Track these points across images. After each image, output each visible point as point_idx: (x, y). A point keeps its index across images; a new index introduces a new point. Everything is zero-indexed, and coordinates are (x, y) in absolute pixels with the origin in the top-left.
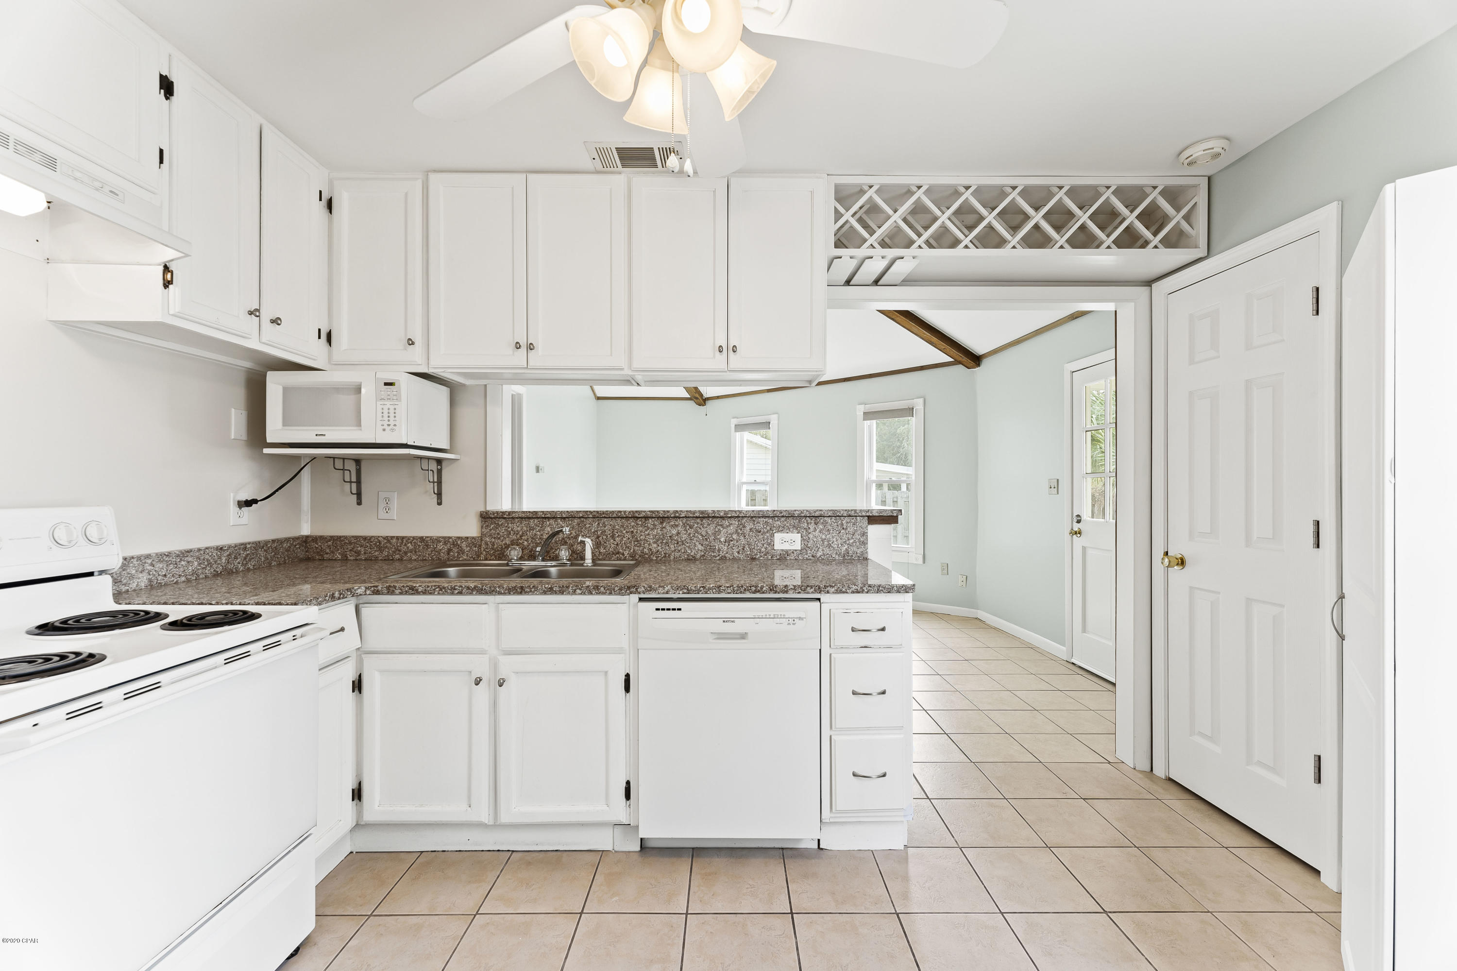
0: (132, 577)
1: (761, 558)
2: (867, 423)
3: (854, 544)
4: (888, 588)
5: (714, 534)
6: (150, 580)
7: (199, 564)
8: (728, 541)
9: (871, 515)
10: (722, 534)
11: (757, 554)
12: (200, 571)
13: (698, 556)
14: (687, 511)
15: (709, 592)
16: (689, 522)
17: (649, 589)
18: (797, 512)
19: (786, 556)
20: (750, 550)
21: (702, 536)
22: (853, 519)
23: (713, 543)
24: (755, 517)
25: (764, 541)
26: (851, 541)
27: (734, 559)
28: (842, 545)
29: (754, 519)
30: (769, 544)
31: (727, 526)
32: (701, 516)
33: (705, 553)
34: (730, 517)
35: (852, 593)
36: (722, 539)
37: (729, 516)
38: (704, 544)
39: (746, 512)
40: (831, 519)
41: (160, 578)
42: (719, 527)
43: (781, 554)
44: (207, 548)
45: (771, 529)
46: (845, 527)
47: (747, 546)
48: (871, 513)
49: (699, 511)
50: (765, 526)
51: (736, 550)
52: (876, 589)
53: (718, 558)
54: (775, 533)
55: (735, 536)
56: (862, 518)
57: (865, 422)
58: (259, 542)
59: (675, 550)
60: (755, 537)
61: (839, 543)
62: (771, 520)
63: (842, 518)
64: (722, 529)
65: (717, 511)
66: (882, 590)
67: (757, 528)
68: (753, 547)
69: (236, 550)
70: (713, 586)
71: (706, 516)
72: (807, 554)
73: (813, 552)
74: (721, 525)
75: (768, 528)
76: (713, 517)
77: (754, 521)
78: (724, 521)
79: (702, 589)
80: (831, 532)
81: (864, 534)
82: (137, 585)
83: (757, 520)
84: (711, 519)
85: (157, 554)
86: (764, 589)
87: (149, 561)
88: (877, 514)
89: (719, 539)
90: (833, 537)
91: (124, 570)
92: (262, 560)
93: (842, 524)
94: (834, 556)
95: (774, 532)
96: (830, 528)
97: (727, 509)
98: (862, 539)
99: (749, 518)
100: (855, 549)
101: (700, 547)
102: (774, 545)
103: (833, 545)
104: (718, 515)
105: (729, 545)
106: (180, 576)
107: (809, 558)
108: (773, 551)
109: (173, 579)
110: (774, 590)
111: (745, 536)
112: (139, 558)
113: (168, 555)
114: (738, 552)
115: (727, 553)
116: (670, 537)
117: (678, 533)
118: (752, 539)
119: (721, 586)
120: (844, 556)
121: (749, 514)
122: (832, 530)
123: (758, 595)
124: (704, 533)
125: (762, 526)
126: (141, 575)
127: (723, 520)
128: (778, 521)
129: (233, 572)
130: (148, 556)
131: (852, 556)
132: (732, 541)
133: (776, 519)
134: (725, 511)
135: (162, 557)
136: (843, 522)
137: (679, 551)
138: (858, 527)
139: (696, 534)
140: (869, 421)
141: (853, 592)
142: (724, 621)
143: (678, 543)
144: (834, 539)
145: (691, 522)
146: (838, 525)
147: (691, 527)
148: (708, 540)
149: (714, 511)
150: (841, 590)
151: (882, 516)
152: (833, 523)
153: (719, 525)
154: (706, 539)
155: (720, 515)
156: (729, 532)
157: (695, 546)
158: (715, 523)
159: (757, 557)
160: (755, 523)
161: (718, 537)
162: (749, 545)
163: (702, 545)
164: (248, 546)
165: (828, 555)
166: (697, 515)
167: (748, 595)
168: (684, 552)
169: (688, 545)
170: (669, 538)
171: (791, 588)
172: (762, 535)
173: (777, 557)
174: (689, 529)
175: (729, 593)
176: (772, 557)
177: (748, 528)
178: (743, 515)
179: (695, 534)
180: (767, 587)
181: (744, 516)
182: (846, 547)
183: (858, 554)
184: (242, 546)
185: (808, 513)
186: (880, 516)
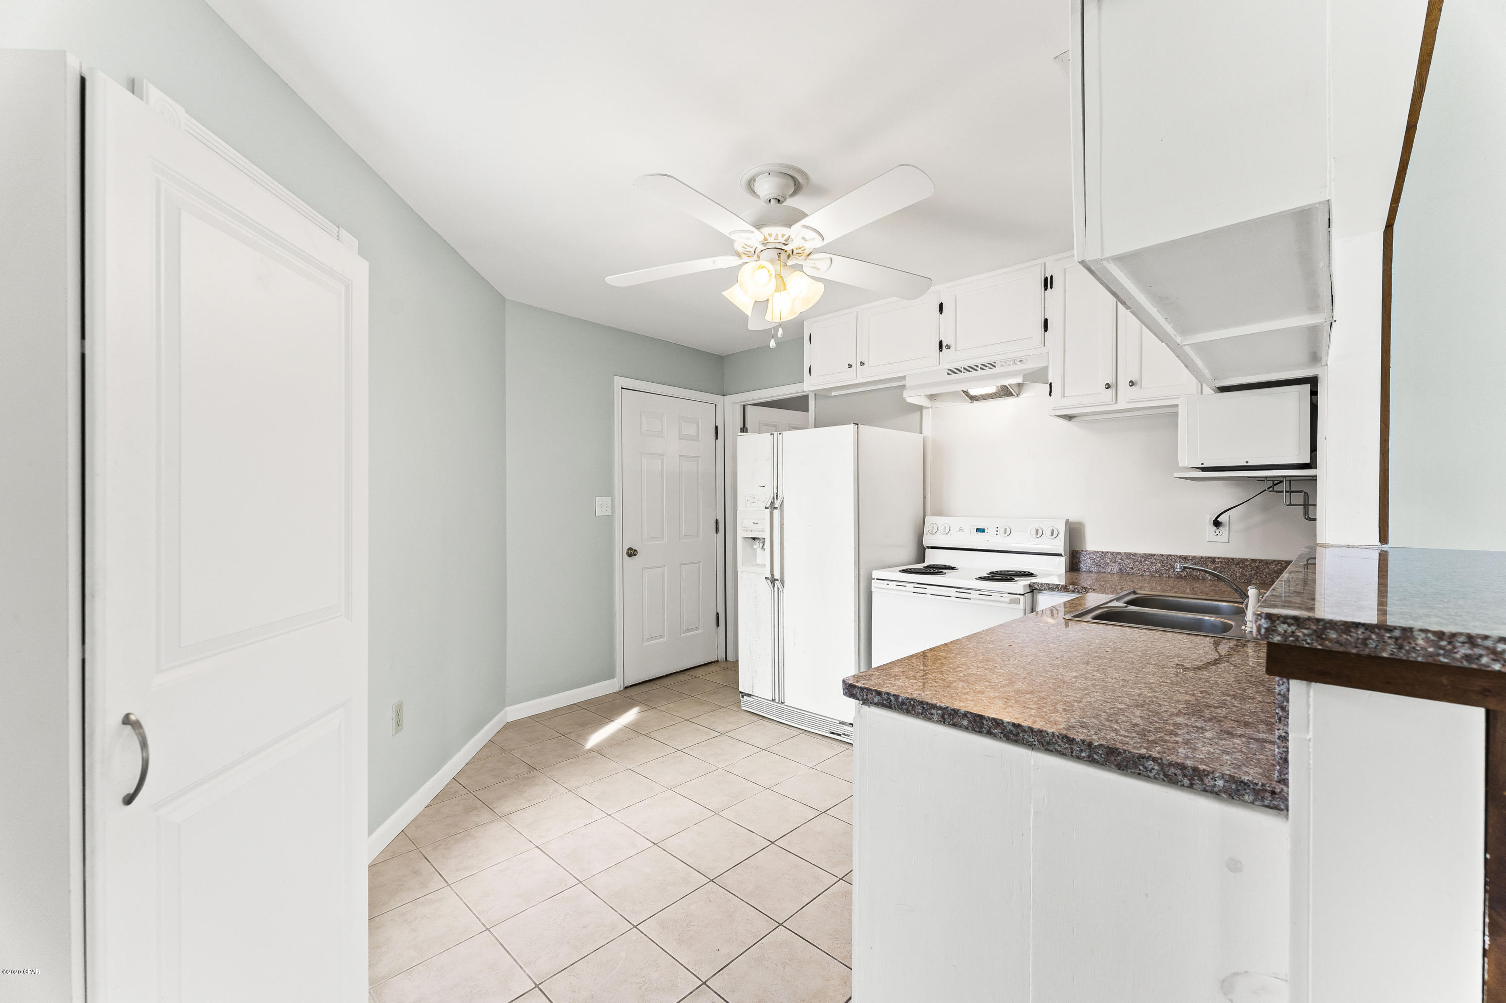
0: (1107, 564)
6: (1120, 569)
7: (1163, 566)
12: (1164, 571)
41: (1128, 569)
44: (1169, 555)
58: (1233, 559)
69: (1203, 561)
82: (1111, 570)
85: (1125, 553)
87: (1120, 557)
91: (1102, 559)
92: (1238, 575)
106: (1145, 571)
109: (1138, 572)
112: (1112, 553)
113: (1135, 555)
126: (1113, 565)
129: (1199, 579)
130: (1119, 553)
135: (1129, 555)
164: (1217, 560)
184: (1210, 559)
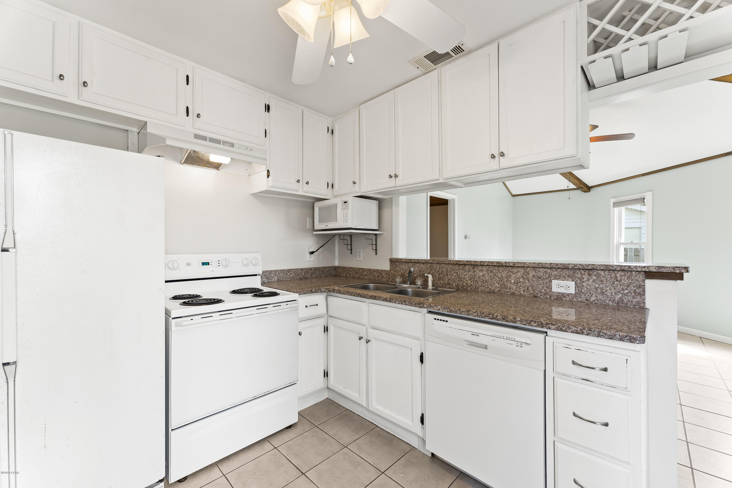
0: (272, 277)
1: (541, 297)
3: (629, 294)
4: (610, 335)
5: (507, 277)
6: (278, 279)
7: (295, 275)
8: (516, 283)
9: (648, 270)
10: (512, 278)
11: (538, 294)
12: (295, 277)
13: (496, 291)
14: (488, 262)
15: (462, 314)
16: (490, 269)
17: (429, 306)
18: (571, 265)
19: (562, 297)
20: (533, 290)
21: (499, 278)
22: (628, 273)
23: (506, 283)
24: (536, 267)
25: (543, 284)
26: (626, 291)
27: (521, 295)
28: (616, 294)
29: (536, 269)
30: (548, 287)
31: (516, 273)
32: (497, 265)
33: (501, 289)
34: (518, 267)
35: (571, 332)
36: (512, 281)
37: (517, 266)
38: (500, 283)
39: (529, 264)
40: (604, 272)
41: (281, 278)
42: (510, 273)
43: (557, 296)
44: (297, 269)
45: (549, 276)
46: (619, 279)
47: (530, 287)
48: (648, 269)
49: (496, 262)
50: (544, 274)
51: (522, 289)
52: (597, 334)
53: (509, 293)
54: (553, 279)
55: (521, 280)
56: (637, 273)
58: (317, 268)
59: (482, 286)
60: (537, 281)
61: (613, 292)
62: (549, 271)
63: (616, 272)
64: (512, 274)
65: (508, 262)
67: (538, 275)
68: (535, 288)
69: (308, 270)
70: (465, 310)
71: (501, 265)
72: (581, 298)
73: (587, 297)
74: (511, 272)
75: (547, 276)
76: (505, 266)
77: (536, 270)
78: (514, 269)
79: (458, 311)
80: (605, 282)
81: (642, 287)
82: (274, 280)
83: (538, 270)
84: (504, 267)
85: (280, 270)
86: (499, 317)
87: (278, 272)
88: (654, 270)
89: (510, 281)
90: (606, 287)
91: (270, 275)
92: (318, 275)
93: (616, 277)
94: (608, 302)
95: (552, 279)
96: (603, 279)
97: (515, 261)
98: (637, 291)
99: (532, 268)
100: (631, 298)
101: (497, 285)
102: (551, 288)
103: (606, 293)
104: (508, 265)
105: (517, 285)
106: (288, 278)
107: (583, 301)
108: (551, 293)
109: (285, 279)
110: (505, 319)
111: (529, 281)
112: (274, 271)
113: (284, 270)
114: (524, 291)
115: (516, 291)
116: (478, 277)
117: (483, 275)
118: (534, 283)
119: (469, 311)
120: (618, 303)
121: (531, 265)
122: (605, 281)
123: (494, 321)
124: (500, 276)
125: (542, 274)
126: (275, 277)
127: (513, 268)
128: (555, 271)
129: (306, 278)
130: (277, 271)
131: (627, 304)
132: (519, 283)
133: (554, 269)
134: (514, 262)
135: (282, 271)
136: (617, 275)
137: (484, 286)
138: (634, 280)
139: (495, 277)
142: (472, 334)
143: (483, 281)
144: (608, 289)
145: (492, 269)
146: (611, 278)
147: (491, 272)
148: (503, 281)
149: (506, 262)
150: (561, 329)
151: (661, 272)
152: (606, 276)
153: (510, 272)
154: (501, 280)
155: (510, 265)
156: (517, 277)
157: (494, 284)
158: (507, 270)
159: (538, 295)
160: (537, 271)
161: (509, 279)
162: (532, 287)
163: (499, 284)
164: (312, 269)
165: (601, 301)
166: (495, 264)
167: (487, 319)
168: (487, 287)
169: (489, 283)
170: (478, 278)
171: (519, 320)
172: (542, 280)
173: (554, 297)
174: (490, 273)
175: (475, 316)
176: (550, 297)
177: (531, 275)
178: (526, 266)
179: (494, 276)
180: (501, 317)
181: (527, 266)
182: (620, 296)
183: (634, 303)
184: (310, 269)
185: (581, 266)
186: (658, 272)
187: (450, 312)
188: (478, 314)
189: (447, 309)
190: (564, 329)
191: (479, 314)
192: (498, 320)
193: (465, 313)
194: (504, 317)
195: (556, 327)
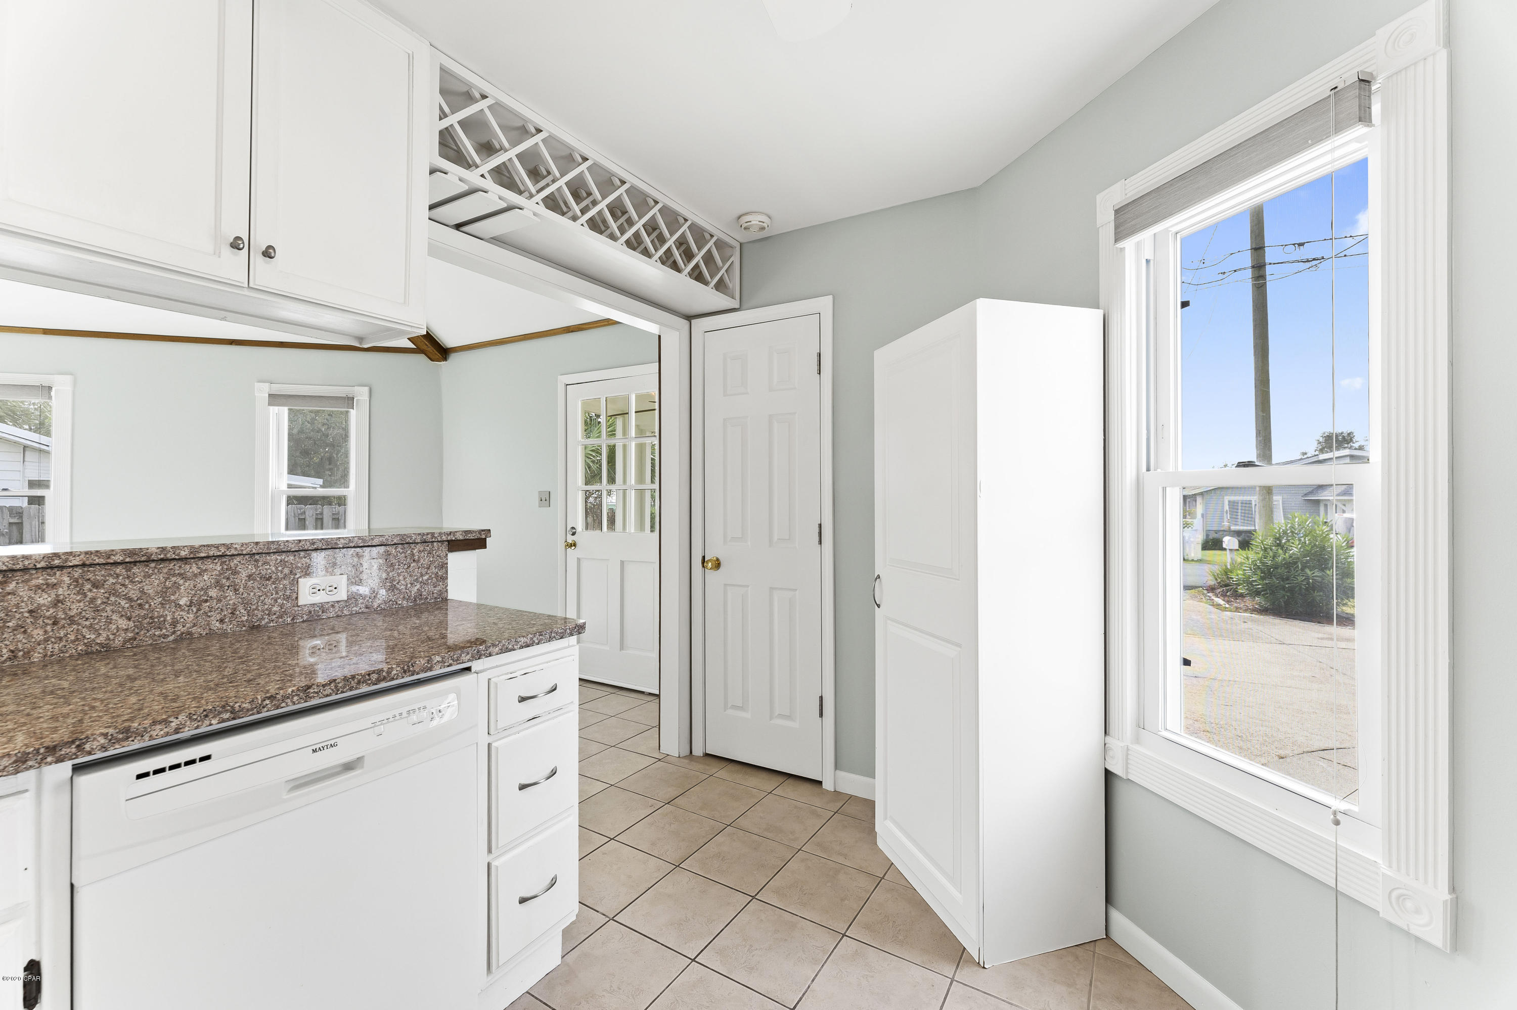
1: (272, 624)
2: (274, 410)
3: (429, 581)
4: (561, 633)
5: (164, 593)
8: (196, 604)
9: (454, 539)
10: (181, 591)
11: (263, 619)
13: (118, 642)
14: (86, 553)
15: (283, 705)
16: (90, 576)
17: (121, 736)
18: (342, 541)
19: (320, 613)
20: (248, 612)
21: (130, 600)
22: (428, 546)
23: (159, 610)
24: (258, 554)
25: (277, 593)
26: (425, 578)
27: (211, 634)
28: (412, 584)
29: (257, 557)
30: (288, 598)
31: (195, 575)
32: (128, 560)
33: (138, 633)
34: (202, 558)
35: (520, 648)
36: (182, 602)
37: (202, 555)
38: (134, 615)
39: (242, 546)
40: (396, 549)
42: (174, 579)
43: (310, 612)
45: (291, 572)
46: (416, 558)
47: (241, 608)
48: (454, 536)
49: (123, 551)
50: (280, 568)
51: (215, 617)
52: (548, 637)
53: (171, 638)
54: (300, 577)
55: (213, 593)
56: (440, 544)
57: (271, 408)
59: (46, 640)
60: (259, 588)
61: (408, 582)
62: (292, 558)
63: (412, 546)
64: (181, 582)
65: (173, 548)
66: (554, 637)
67: (263, 573)
68: (254, 607)
70: (293, 691)
71: (143, 559)
72: (356, 605)
73: (368, 600)
74: (180, 575)
75: (286, 571)
76: (162, 560)
77: (257, 561)
78: (188, 567)
79: (267, 702)
80: (396, 567)
81: (444, 566)
83: (262, 559)
84: (153, 565)
86: (394, 672)
88: (461, 538)
89: (174, 601)
90: (399, 575)
93: (413, 555)
94: (400, 602)
95: (297, 576)
96: (394, 561)
97: (197, 544)
98: (440, 573)
99: (247, 557)
100: (431, 588)
101: (123, 623)
102: (297, 598)
103: (399, 586)
104: (173, 556)
105: (199, 610)
107: (360, 611)
108: (296, 608)
110: (409, 671)
111: (236, 590)
114: (222, 621)
115: (194, 625)
116: (30, 612)
117: (57, 602)
118: (252, 594)
119: (309, 687)
120: (415, 600)
121: (248, 549)
122: (397, 564)
123: (383, 685)
124: (134, 594)
125: (274, 569)
127: (186, 564)
128: (305, 557)
131: (427, 598)
132: (206, 601)
133: (302, 554)
134: (192, 547)
136: (415, 552)
137: (61, 639)
138: (435, 556)
139: (113, 599)
140: (276, 408)
141: (522, 647)
143: (55, 623)
144: (401, 578)
145: (99, 574)
146: (406, 557)
147: (96, 585)
148: (147, 606)
149: (163, 549)
150: (507, 648)
151: (468, 539)
152: (399, 554)
153: (174, 575)
154: (140, 605)
155: (178, 555)
156: (199, 586)
157: (109, 621)
158: (165, 571)
159: (263, 623)
160: (260, 564)
161: (172, 598)
162: (246, 603)
163: (129, 619)
165: (391, 602)
166: (119, 558)
167: (364, 689)
168: (77, 639)
169: (88, 623)
170: (26, 615)
171: (438, 661)
172: (274, 583)
173: (302, 617)
174: (90, 590)
175: (327, 696)
176: (293, 619)
177: (244, 575)
178: (233, 552)
179: (108, 598)
180: (399, 669)
181: (236, 553)
182: (418, 586)
183: (435, 595)
185: (360, 541)
186: (465, 539)
187: (234, 719)
188: (336, 687)
189: (220, 713)
190: (510, 647)
191: (340, 685)
192: (393, 679)
193: (296, 698)
194: (406, 668)
195: (500, 647)
